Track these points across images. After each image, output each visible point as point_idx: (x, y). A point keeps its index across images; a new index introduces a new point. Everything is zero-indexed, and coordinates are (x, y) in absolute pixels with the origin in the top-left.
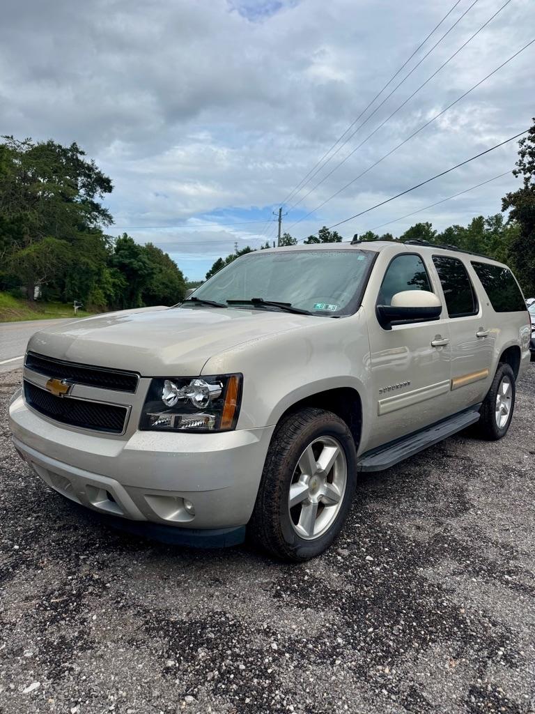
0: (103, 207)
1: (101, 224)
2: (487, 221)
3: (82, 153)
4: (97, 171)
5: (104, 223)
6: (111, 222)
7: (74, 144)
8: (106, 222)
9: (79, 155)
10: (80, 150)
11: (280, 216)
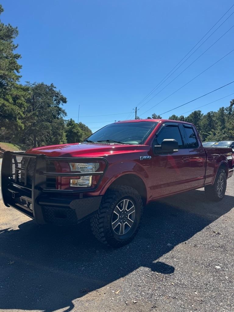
0: (63, 109)
1: (62, 116)
2: (225, 109)
3: (55, 88)
4: (61, 95)
5: (63, 115)
6: (66, 115)
7: (52, 84)
8: (64, 115)
9: (54, 88)
10: (54, 86)
11: (136, 110)
